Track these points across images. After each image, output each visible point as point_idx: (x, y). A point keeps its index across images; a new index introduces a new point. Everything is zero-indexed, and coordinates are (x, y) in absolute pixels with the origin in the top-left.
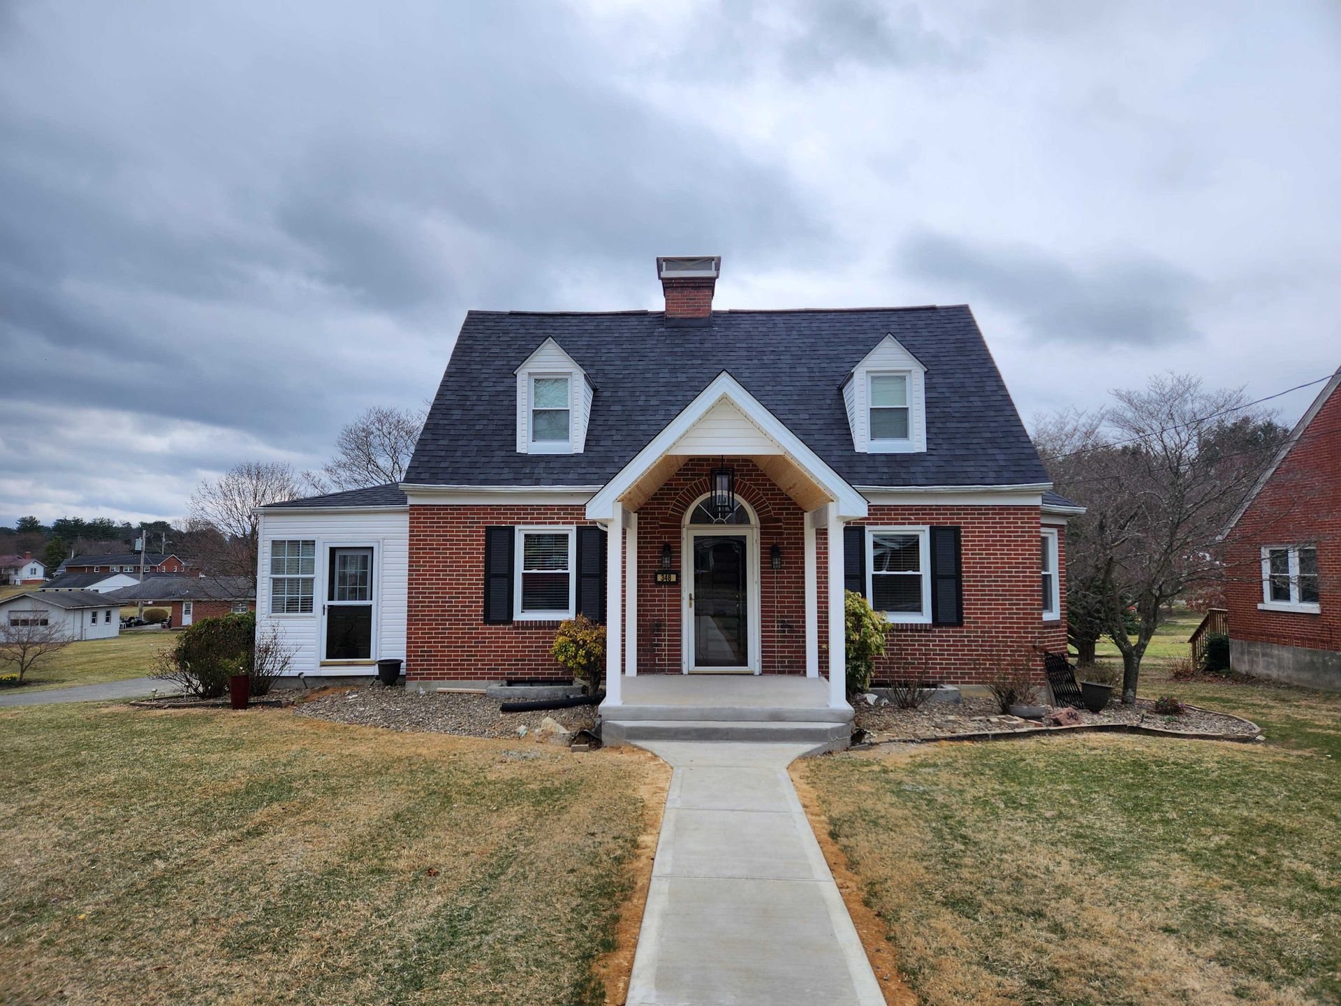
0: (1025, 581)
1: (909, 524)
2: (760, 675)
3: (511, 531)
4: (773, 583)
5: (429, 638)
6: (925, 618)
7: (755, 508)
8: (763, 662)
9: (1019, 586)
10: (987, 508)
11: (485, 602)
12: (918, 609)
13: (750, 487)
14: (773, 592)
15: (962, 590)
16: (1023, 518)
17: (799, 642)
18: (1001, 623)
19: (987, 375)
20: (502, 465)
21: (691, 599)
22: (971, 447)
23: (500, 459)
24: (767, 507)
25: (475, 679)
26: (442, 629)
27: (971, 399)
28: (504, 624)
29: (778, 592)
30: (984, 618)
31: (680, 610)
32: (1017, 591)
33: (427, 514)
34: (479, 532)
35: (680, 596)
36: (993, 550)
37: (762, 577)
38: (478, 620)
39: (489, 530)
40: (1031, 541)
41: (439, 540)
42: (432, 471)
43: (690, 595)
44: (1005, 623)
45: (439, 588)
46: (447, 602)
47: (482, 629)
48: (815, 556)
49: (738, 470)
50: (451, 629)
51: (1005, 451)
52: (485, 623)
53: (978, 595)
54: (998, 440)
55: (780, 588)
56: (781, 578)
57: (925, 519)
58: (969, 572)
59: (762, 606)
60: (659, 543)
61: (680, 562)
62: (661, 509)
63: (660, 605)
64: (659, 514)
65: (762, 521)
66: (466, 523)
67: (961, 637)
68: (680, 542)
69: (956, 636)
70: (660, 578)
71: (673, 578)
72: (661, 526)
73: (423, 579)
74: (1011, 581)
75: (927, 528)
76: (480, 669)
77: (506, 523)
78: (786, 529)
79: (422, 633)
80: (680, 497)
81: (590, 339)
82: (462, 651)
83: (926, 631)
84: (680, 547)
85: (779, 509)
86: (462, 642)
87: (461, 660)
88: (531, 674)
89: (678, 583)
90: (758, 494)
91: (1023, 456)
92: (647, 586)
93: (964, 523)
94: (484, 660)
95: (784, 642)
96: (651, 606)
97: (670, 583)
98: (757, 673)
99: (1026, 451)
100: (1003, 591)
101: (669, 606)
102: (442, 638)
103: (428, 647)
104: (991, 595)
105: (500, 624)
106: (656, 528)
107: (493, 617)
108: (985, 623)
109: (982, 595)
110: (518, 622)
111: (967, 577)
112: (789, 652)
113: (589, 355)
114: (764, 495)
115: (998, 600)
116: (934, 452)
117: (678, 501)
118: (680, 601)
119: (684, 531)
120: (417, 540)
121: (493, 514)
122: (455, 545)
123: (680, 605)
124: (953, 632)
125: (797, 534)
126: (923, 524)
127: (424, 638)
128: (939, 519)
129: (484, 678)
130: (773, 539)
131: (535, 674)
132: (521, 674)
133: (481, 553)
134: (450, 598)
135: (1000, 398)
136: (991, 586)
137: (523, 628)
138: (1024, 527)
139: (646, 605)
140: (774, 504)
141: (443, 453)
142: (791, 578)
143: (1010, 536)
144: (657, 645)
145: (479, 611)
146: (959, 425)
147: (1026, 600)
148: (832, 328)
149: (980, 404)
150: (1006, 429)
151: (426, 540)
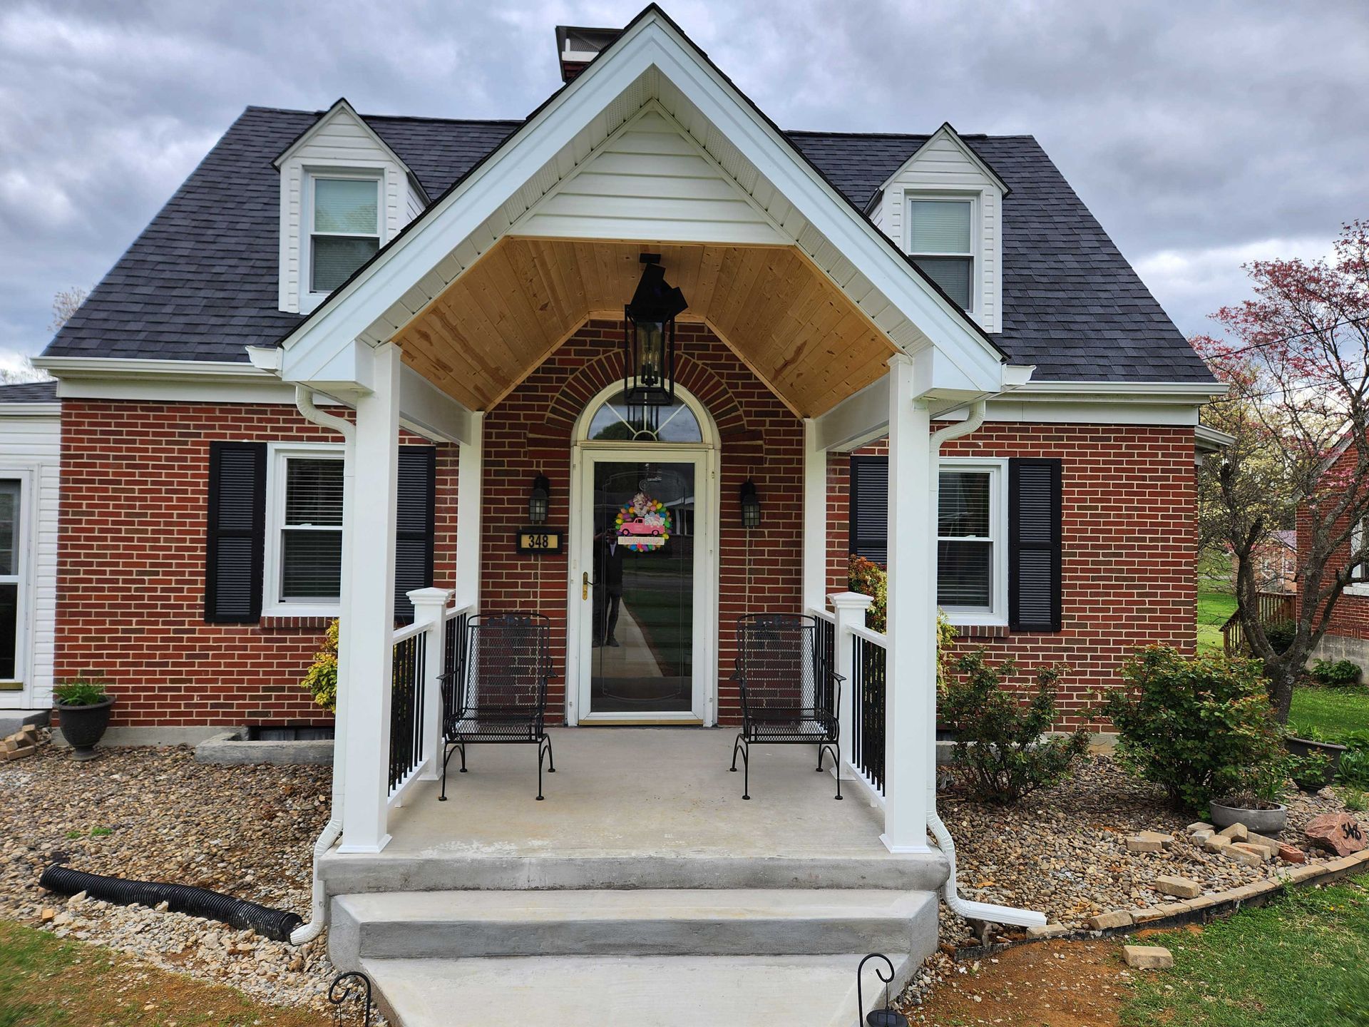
0: (1167, 556)
1: (975, 454)
2: (715, 726)
3: (260, 452)
4: (742, 553)
5: (97, 648)
6: (996, 616)
7: (712, 411)
8: (721, 702)
9: (1156, 564)
10: (1108, 428)
11: (207, 582)
12: (983, 600)
13: (704, 371)
14: (743, 571)
15: (1060, 570)
16: (1167, 448)
17: (788, 665)
18: (1124, 626)
19: (1081, 225)
20: (246, 331)
21: (586, 582)
22: (1073, 326)
23: (244, 321)
24: (735, 409)
25: (187, 723)
26: (124, 631)
27: (1061, 258)
28: (244, 623)
29: (751, 571)
30: (1097, 618)
31: (565, 604)
32: (1152, 572)
33: (95, 416)
34: (198, 452)
35: (565, 576)
36: (1115, 501)
37: (722, 543)
38: (193, 615)
39: (218, 451)
40: (1179, 487)
41: (120, 466)
42: (108, 336)
43: (585, 574)
44: (1132, 626)
45: (120, 556)
46: (134, 581)
47: (201, 632)
48: (823, 503)
49: (682, 338)
50: (142, 631)
51: (1132, 335)
52: (207, 622)
53: (1087, 578)
54: (1116, 318)
55: (757, 562)
56: (757, 544)
57: (1002, 446)
58: (1074, 538)
59: (721, 598)
60: (525, 473)
61: (567, 511)
62: (531, 408)
63: (527, 595)
64: (526, 417)
65: (724, 435)
66: (173, 434)
67: (1056, 649)
68: (568, 474)
69: (1048, 649)
70: (526, 542)
71: (553, 542)
72: (533, 442)
73: (87, 539)
74: (1143, 555)
75: (1004, 462)
76: (197, 705)
77: (250, 437)
78: (768, 452)
79: (84, 639)
80: (570, 386)
81: (442, 153)
82: (162, 673)
83: (998, 639)
84: (567, 483)
85: (758, 414)
86: (162, 656)
87: (161, 689)
88: (293, 714)
89: (562, 551)
90: (719, 384)
91: (1163, 343)
92: (500, 557)
93: (1068, 454)
94: (205, 689)
95: (760, 665)
96: (507, 595)
97: (546, 553)
98: (709, 723)
99: (1166, 335)
100: (1129, 571)
101: (543, 595)
102: (123, 648)
103: (95, 664)
104: (1110, 579)
105: (235, 623)
106: (522, 445)
107: (222, 611)
108: (1098, 626)
109: (1094, 579)
110: (271, 619)
111: (1070, 546)
112: (769, 684)
113: (437, 174)
114: (731, 386)
115: (1121, 587)
116: (1014, 334)
117: (564, 394)
118: (565, 585)
119: (576, 452)
120: (76, 465)
121: (226, 419)
122: (151, 475)
123: (565, 595)
124: (1044, 641)
125: (790, 461)
126: (999, 454)
127: (89, 648)
128: (1025, 446)
129: (204, 723)
130: (744, 470)
131: (301, 714)
132: (276, 714)
133: (200, 492)
134: (139, 573)
135: (1107, 258)
136: (1109, 563)
137: (280, 630)
138: (1168, 463)
139: (499, 594)
140: (748, 404)
141: (137, 308)
142: (776, 544)
143: (1144, 478)
144: (518, 671)
145: (195, 598)
146: (1050, 295)
147: (1167, 587)
148: (830, 157)
149: (1076, 265)
150: (1127, 302)
151: (94, 465)
